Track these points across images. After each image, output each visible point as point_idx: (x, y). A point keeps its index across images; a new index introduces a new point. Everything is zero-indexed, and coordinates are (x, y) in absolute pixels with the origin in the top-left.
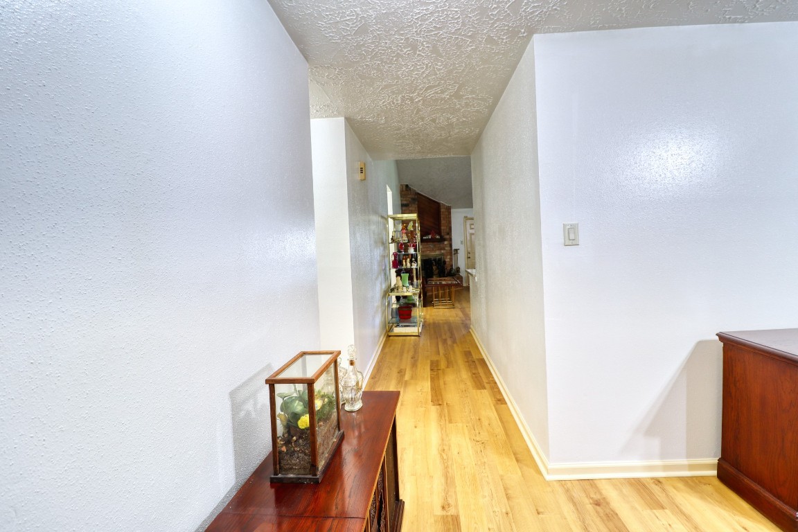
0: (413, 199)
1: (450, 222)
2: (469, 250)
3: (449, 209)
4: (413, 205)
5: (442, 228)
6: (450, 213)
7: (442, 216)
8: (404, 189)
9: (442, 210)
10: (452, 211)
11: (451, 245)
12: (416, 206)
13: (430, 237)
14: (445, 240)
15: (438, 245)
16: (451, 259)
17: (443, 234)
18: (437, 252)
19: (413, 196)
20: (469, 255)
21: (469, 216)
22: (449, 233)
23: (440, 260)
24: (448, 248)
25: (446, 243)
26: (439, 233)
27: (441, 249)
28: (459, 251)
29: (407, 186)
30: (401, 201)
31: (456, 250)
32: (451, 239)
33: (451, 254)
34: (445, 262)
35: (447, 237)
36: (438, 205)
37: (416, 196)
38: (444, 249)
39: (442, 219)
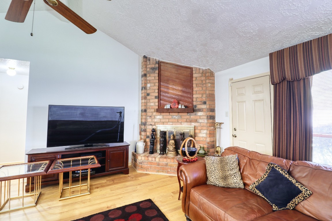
4: (152, 75)
5: (196, 96)
6: (212, 78)
7: (194, 82)
9: (196, 75)
12: (157, 75)
14: (199, 110)
15: (185, 116)
17: (195, 103)
19: (153, 66)
20: (235, 133)
21: (236, 78)
24: (204, 121)
25: (200, 114)
27: (191, 121)
28: (222, 126)
35: (204, 107)
37: (157, 65)
38: (196, 121)
39: (194, 86)
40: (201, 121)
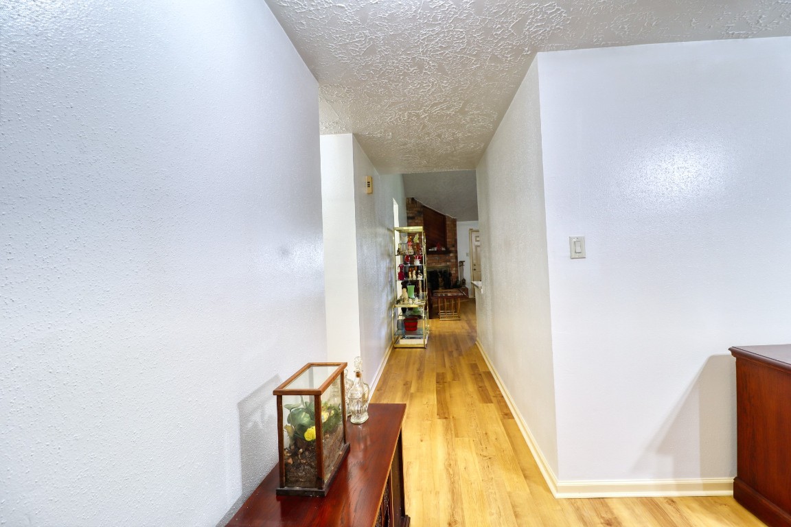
0: (419, 212)
1: (455, 234)
2: (475, 262)
3: (454, 222)
4: (419, 218)
5: (448, 240)
6: (455, 226)
7: (447, 228)
8: (410, 202)
9: (448, 223)
10: (458, 223)
11: (456, 258)
12: (422, 219)
13: (436, 249)
14: (450, 252)
15: (443, 257)
16: (457, 271)
17: (448, 246)
18: (443, 264)
19: (419, 209)
20: (475, 267)
21: (474, 228)
22: (455, 245)
23: (445, 272)
24: (453, 260)
25: (451, 255)
26: (445, 246)
27: (446, 261)
28: (464, 263)
29: (413, 199)
30: (407, 213)
31: (462, 262)
32: (456, 252)
33: (457, 267)
34: (450, 274)
35: (453, 249)
36: (444, 217)
37: (422, 209)
38: (449, 261)
39: (447, 231)
40: (452, 261)
